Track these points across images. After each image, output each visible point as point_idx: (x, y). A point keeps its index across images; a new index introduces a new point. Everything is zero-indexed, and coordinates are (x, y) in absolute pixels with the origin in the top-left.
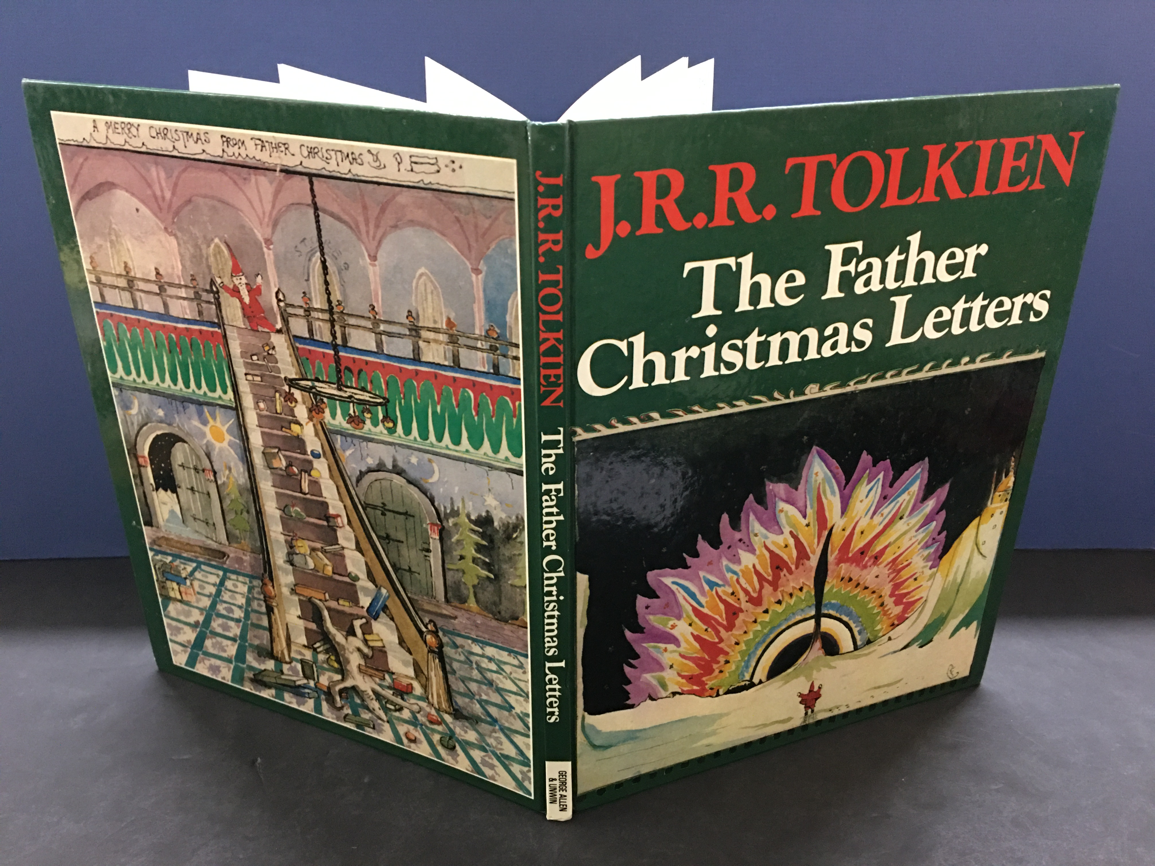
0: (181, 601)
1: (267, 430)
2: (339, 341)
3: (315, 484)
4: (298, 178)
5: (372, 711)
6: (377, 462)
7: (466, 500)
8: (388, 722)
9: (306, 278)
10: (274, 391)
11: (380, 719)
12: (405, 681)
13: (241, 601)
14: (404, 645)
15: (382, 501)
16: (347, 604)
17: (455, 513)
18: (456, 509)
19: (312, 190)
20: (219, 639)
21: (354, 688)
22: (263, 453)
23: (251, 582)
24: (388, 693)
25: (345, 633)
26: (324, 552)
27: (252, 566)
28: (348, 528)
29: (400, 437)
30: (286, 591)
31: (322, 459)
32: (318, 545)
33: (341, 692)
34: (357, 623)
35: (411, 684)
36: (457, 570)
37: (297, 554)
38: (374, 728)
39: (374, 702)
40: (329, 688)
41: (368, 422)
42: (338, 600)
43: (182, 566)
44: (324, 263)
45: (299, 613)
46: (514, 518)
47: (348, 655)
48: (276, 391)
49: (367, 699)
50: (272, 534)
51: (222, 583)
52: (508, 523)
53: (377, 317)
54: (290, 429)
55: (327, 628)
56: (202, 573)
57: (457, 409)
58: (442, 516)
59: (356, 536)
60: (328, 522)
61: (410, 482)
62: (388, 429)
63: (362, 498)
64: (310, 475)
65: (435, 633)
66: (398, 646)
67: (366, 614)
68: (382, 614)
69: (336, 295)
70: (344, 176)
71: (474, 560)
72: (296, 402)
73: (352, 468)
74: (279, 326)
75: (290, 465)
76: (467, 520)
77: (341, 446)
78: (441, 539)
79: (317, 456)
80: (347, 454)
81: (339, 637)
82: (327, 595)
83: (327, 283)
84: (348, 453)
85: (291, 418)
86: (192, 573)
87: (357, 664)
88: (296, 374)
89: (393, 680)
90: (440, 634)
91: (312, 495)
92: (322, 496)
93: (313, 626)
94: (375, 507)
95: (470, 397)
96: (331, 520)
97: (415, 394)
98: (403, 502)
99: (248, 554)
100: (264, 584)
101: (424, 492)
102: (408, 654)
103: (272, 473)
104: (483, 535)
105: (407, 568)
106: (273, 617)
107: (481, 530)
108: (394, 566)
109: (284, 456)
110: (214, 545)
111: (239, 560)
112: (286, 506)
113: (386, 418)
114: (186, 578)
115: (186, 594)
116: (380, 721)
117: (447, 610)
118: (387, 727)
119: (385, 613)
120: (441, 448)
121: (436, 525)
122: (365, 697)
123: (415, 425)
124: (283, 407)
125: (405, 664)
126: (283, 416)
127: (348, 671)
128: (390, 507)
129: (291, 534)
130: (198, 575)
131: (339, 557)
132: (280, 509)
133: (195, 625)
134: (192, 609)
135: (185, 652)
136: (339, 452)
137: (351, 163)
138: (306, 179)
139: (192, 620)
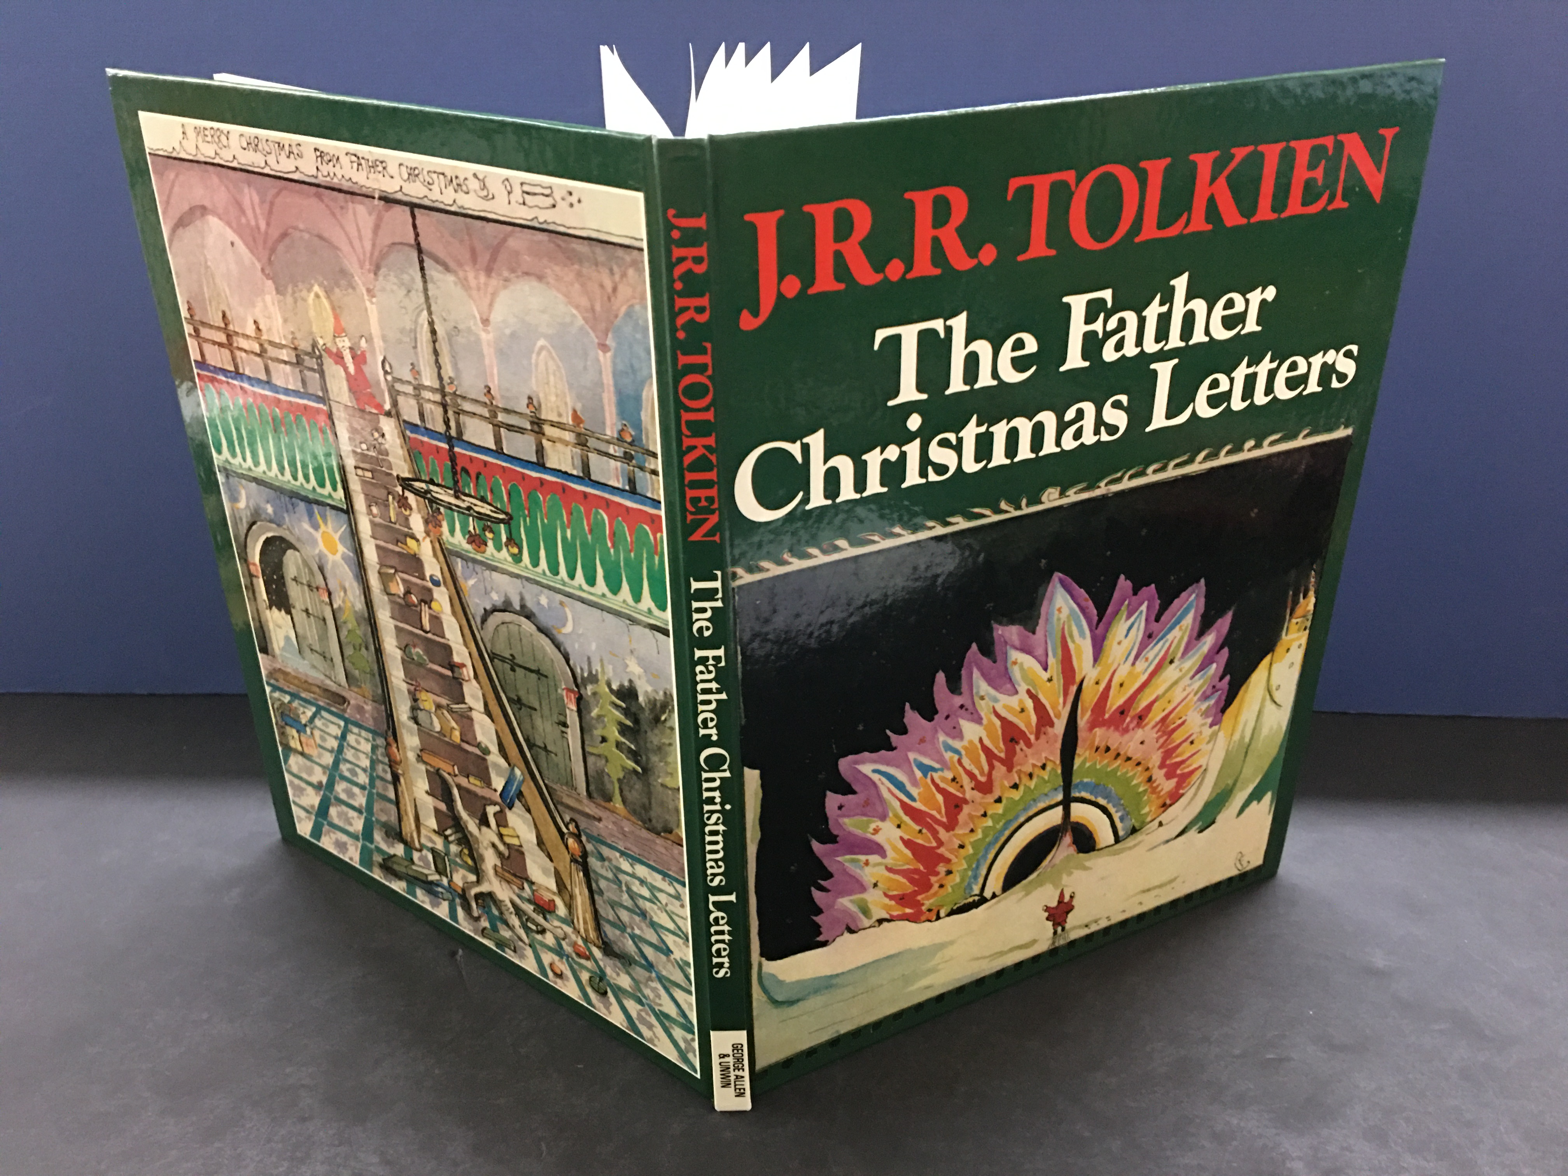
0: (302, 754)
1: (382, 543)
2: (453, 433)
3: (436, 619)
4: (398, 208)
5: (511, 928)
6: (503, 599)
7: (605, 662)
8: (530, 946)
9: (413, 345)
10: (385, 492)
11: (521, 940)
12: (547, 896)
13: (366, 763)
14: (544, 848)
15: (511, 652)
16: (478, 783)
17: (593, 678)
18: (594, 672)
19: (415, 226)
20: (344, 808)
21: (490, 895)
22: (379, 573)
23: (374, 740)
24: (529, 908)
25: (477, 821)
26: (451, 711)
27: (375, 719)
28: (474, 682)
29: (526, 568)
30: (411, 756)
31: (443, 588)
32: (444, 701)
33: (478, 896)
34: (491, 810)
35: (553, 901)
36: (599, 756)
37: (421, 710)
38: (515, 951)
39: (513, 916)
40: (463, 890)
41: (490, 543)
42: (468, 777)
43: (302, 709)
44: (431, 323)
45: (427, 787)
46: (661, 693)
47: (482, 851)
48: (389, 493)
49: (506, 912)
50: (393, 679)
51: (343, 737)
52: (655, 700)
53: (494, 403)
54: (406, 544)
55: (458, 811)
56: (323, 721)
57: (589, 537)
58: (579, 680)
59: (484, 695)
60: (453, 672)
61: (540, 630)
62: (513, 555)
63: (489, 646)
64: (430, 608)
65: (578, 837)
66: (537, 848)
67: (499, 800)
68: (517, 803)
69: (447, 370)
70: (448, 208)
71: (618, 745)
72: (411, 509)
73: (477, 605)
74: (387, 407)
75: (408, 592)
76: (607, 690)
77: (462, 573)
78: (579, 711)
79: (436, 583)
80: (469, 584)
81: (472, 826)
82: (456, 768)
83: (436, 353)
84: (471, 582)
85: (406, 530)
86: (312, 719)
87: (492, 864)
88: (409, 472)
89: (533, 891)
90: (584, 838)
91: (434, 634)
92: (443, 637)
93: (443, 807)
94: (503, 660)
95: (603, 520)
96: (456, 669)
97: (541, 511)
98: (534, 655)
99: (370, 702)
100: (388, 745)
101: (558, 646)
102: (548, 860)
103: (389, 599)
104: (626, 712)
105: (543, 746)
106: (400, 789)
107: (624, 705)
108: (527, 740)
109: (403, 580)
110: (334, 687)
111: (360, 709)
112: (407, 646)
113: (512, 541)
114: (305, 725)
115: (307, 745)
116: (520, 943)
117: (590, 808)
118: (529, 952)
119: (521, 801)
120: (574, 587)
121: (572, 691)
122: (503, 908)
123: (542, 553)
124: (397, 515)
125: (545, 871)
126: (397, 526)
127: (483, 871)
128: (519, 660)
129: (414, 683)
130: (318, 722)
131: (465, 719)
132: (401, 649)
133: (318, 787)
134: (313, 765)
135: (310, 819)
136: (461, 580)
137: (456, 191)
138: (407, 209)
139: (314, 780)
